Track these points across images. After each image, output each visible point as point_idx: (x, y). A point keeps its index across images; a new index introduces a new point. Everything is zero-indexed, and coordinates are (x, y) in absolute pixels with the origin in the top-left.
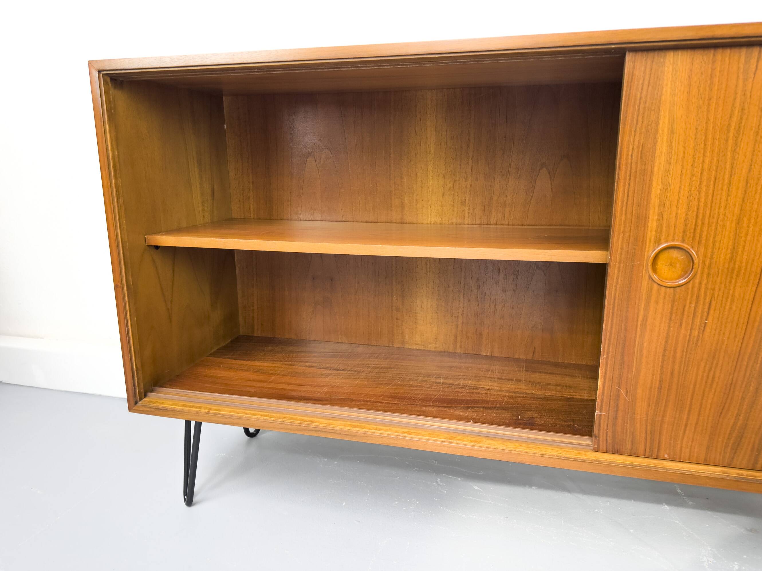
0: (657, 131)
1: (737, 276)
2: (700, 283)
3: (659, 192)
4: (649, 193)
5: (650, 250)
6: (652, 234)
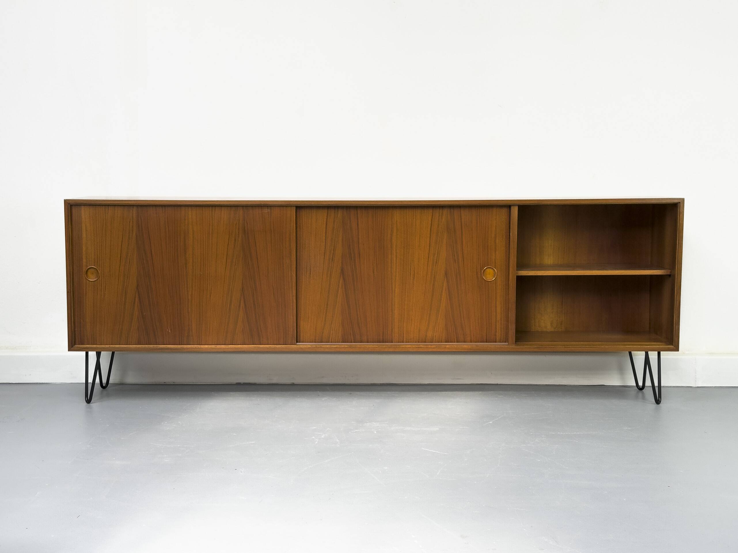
1: (112, 277)
2: (102, 280)
4: (82, 249)
5: (84, 269)
6: (84, 264)
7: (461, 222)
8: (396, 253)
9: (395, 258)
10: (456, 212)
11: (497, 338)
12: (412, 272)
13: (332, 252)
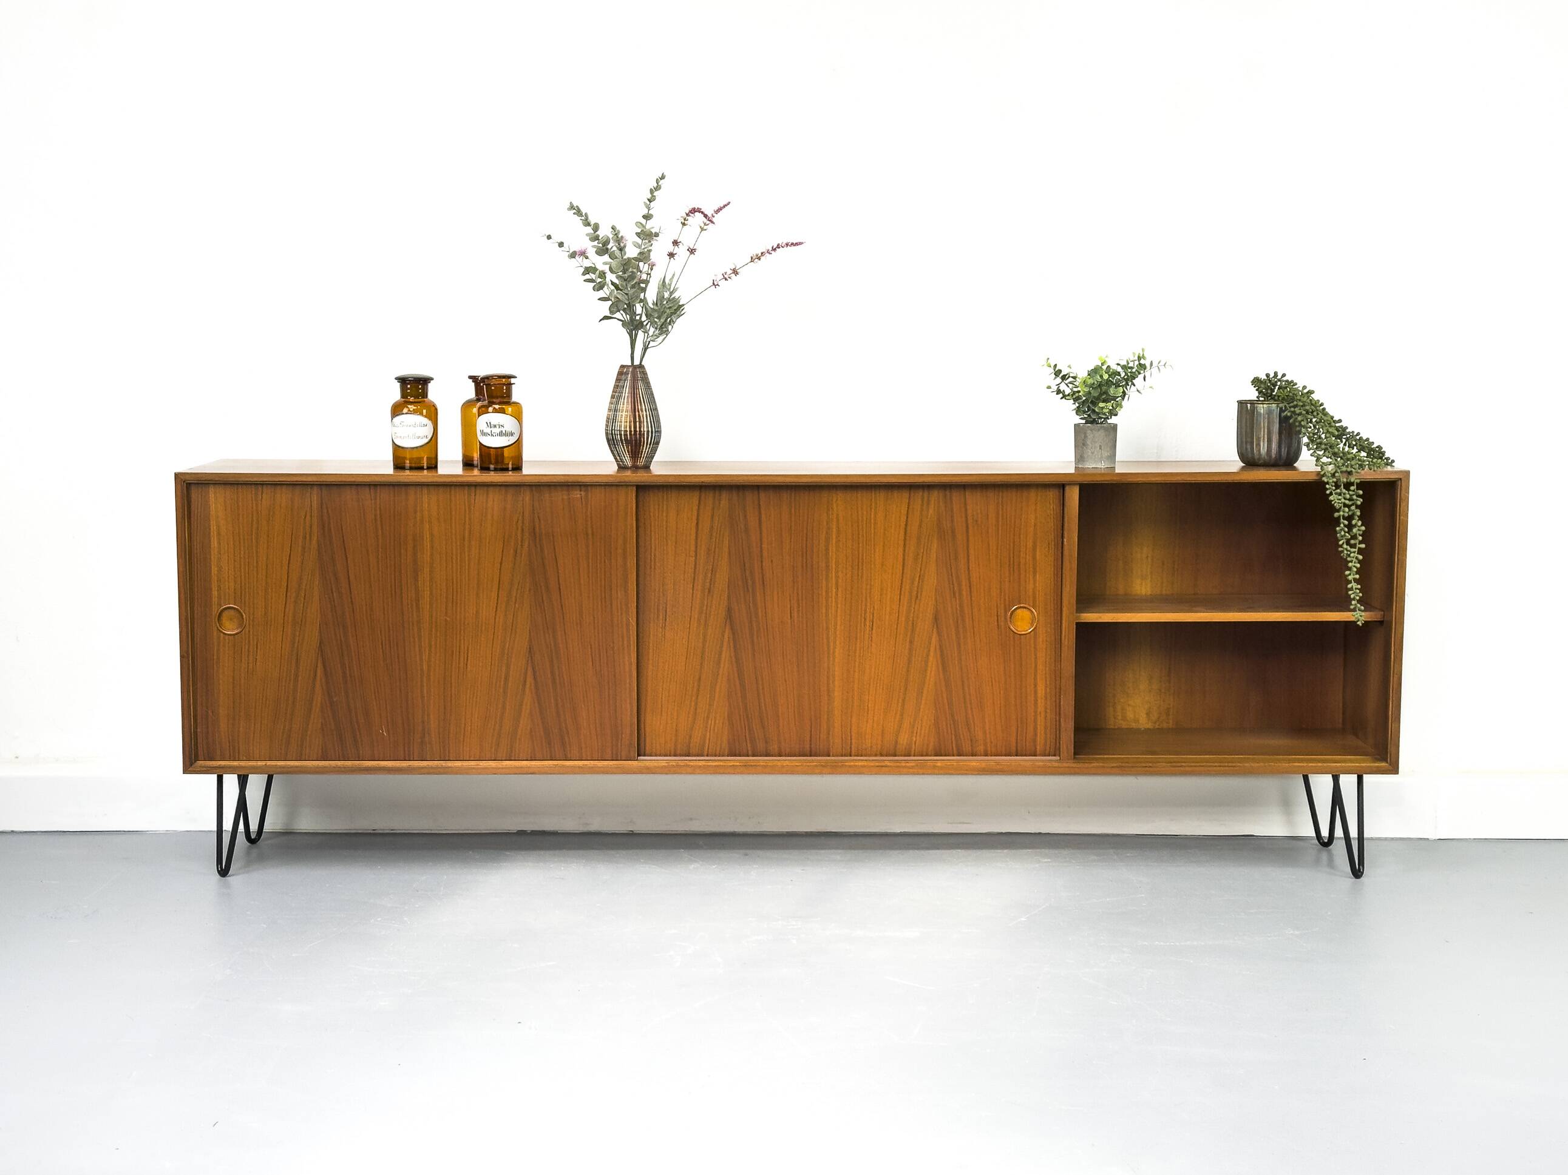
0: (210, 533)
1: (270, 626)
2: (249, 631)
3: (216, 572)
4: (211, 571)
5: (215, 611)
6: (215, 600)
7: (966, 517)
8: (837, 577)
9: (834, 587)
10: (956, 496)
11: (1038, 747)
12: (868, 615)
13: (709, 575)
